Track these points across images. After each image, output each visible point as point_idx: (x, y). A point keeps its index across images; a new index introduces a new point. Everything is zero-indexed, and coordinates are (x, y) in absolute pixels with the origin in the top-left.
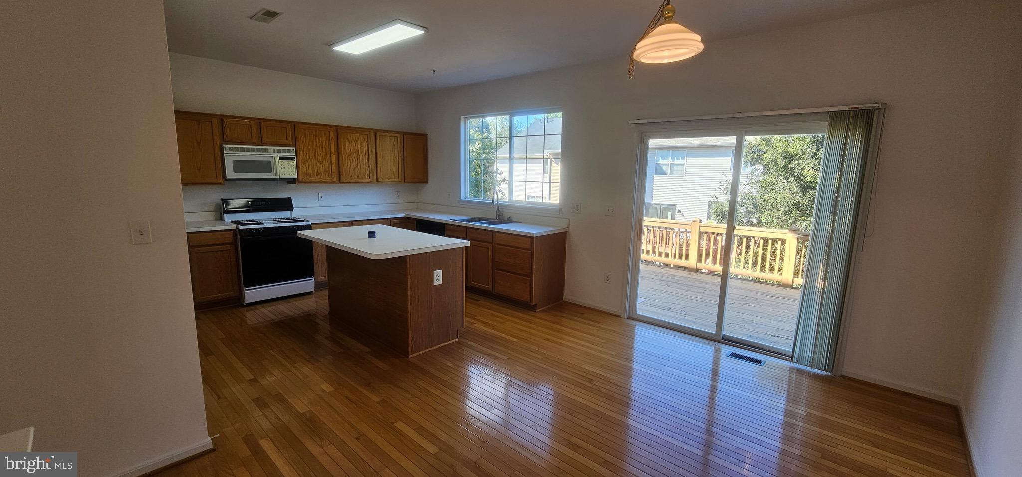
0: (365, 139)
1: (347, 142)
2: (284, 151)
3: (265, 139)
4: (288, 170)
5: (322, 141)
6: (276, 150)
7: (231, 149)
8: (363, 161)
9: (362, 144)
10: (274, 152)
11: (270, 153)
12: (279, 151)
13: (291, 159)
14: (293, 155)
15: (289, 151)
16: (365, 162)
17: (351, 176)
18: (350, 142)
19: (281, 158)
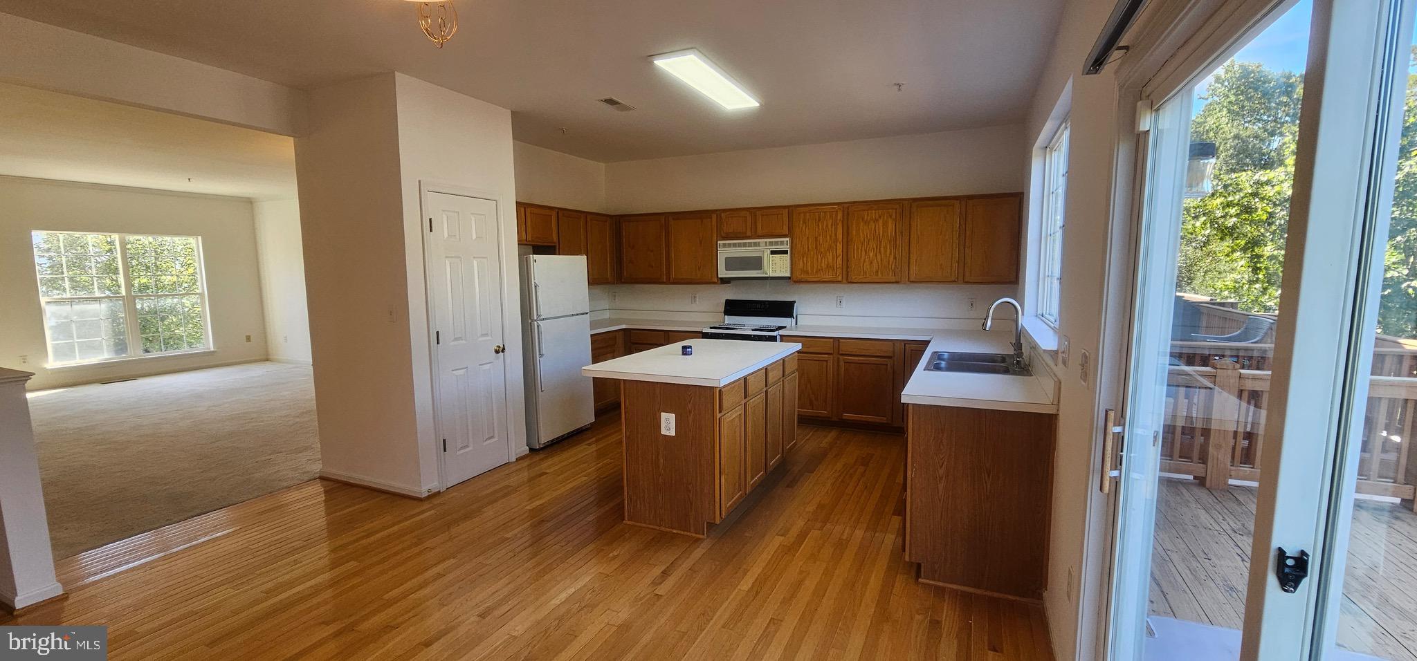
0: (891, 216)
1: (862, 224)
2: (777, 243)
3: (760, 232)
4: (778, 266)
5: (827, 226)
6: (768, 244)
7: (725, 245)
8: (886, 251)
9: (885, 224)
10: (766, 246)
11: (761, 248)
12: (771, 243)
13: (785, 252)
14: (786, 247)
15: (782, 243)
16: (888, 251)
17: (865, 273)
18: (866, 223)
19: (773, 253)
